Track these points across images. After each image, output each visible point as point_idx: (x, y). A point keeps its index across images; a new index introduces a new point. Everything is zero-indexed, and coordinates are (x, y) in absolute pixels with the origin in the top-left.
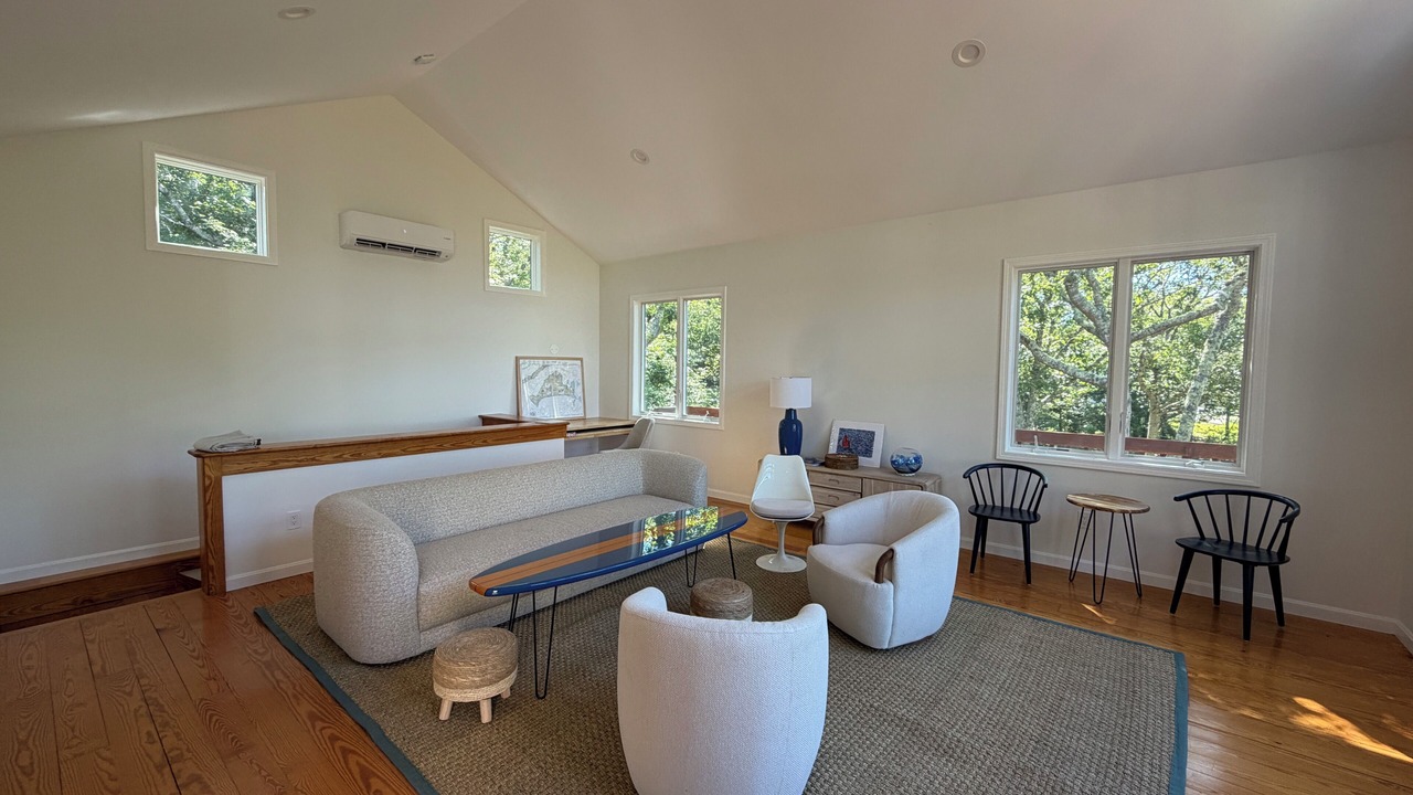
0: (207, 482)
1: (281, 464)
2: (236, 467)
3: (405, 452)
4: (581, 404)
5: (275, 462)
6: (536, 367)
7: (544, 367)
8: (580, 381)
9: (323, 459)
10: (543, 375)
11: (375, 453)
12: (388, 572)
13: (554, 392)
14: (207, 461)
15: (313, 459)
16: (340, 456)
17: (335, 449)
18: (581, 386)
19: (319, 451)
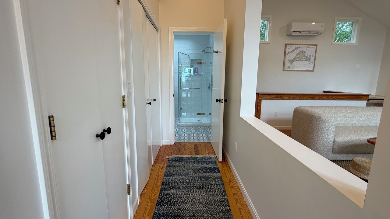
0: (259, 101)
1: (275, 98)
2: (264, 98)
3: (307, 99)
4: (313, 65)
5: (273, 98)
6: (294, 48)
7: (297, 48)
8: (314, 55)
9: (285, 98)
10: (296, 52)
11: (298, 98)
12: (326, 131)
13: (301, 59)
14: (259, 95)
15: (282, 98)
16: (289, 98)
17: (288, 96)
18: (314, 57)
19: (284, 96)
